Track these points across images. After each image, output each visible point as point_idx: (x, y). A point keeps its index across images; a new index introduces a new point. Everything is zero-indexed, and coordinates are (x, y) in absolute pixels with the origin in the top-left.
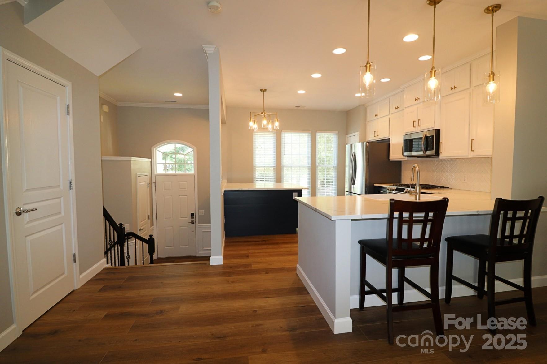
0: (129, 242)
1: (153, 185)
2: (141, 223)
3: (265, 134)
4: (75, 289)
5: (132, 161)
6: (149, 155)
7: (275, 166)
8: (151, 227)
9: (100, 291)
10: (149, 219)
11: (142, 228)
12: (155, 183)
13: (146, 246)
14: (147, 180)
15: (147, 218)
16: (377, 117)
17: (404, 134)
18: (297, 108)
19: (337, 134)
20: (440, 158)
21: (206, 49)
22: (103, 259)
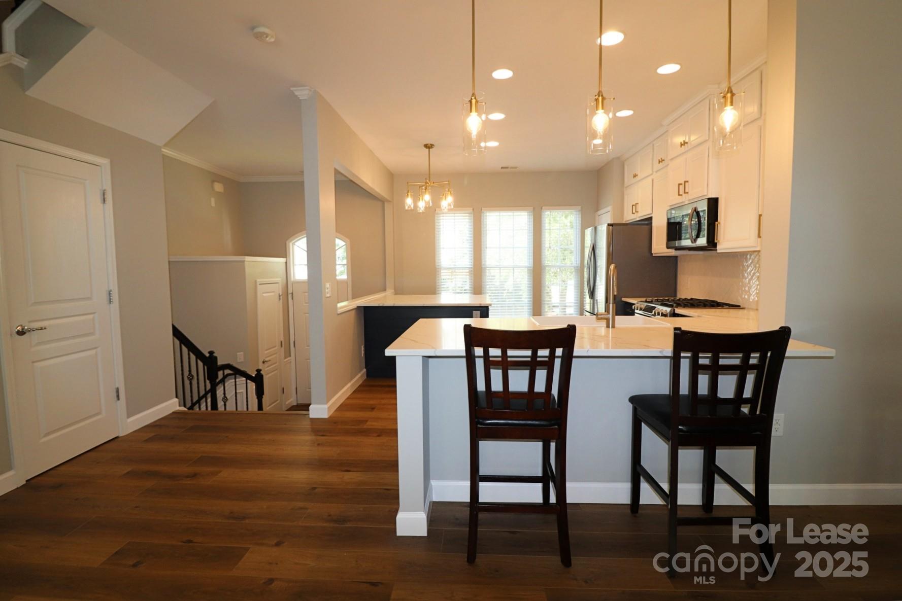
0: (237, 380)
1: (290, 296)
2: (266, 352)
3: (456, 215)
4: (120, 436)
5: (246, 262)
6: (282, 252)
7: (472, 268)
8: (285, 358)
9: (147, 441)
10: (282, 346)
11: (267, 359)
12: (292, 293)
13: (252, 386)
14: (278, 289)
15: (278, 344)
16: (638, 178)
17: (669, 208)
18: (504, 170)
19: (579, 211)
20: (718, 251)
21: (296, 93)
22: (171, 398)
